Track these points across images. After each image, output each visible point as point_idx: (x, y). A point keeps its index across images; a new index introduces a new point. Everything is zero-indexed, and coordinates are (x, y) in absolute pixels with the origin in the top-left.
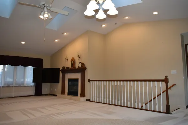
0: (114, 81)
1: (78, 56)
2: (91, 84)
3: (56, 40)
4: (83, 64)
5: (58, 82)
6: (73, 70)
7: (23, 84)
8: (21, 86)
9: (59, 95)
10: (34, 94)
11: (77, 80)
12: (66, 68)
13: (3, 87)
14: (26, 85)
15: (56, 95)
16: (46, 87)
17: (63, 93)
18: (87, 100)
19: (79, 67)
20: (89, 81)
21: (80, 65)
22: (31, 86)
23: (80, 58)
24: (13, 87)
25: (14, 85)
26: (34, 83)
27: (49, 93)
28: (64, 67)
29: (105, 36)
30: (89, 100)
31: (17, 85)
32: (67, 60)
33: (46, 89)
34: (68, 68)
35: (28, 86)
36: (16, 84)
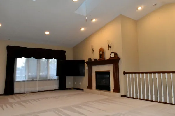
0: (164, 73)
1: (109, 45)
2: (127, 77)
3: (83, 29)
4: (116, 54)
5: (83, 75)
6: (102, 61)
7: (47, 77)
8: (45, 80)
9: (86, 89)
10: (58, 88)
11: (108, 73)
12: (93, 60)
13: (27, 81)
14: (50, 79)
15: (82, 90)
16: (69, 81)
17: (90, 87)
18: (122, 96)
19: (111, 57)
20: (125, 73)
21: (113, 55)
22: (55, 80)
23: (110, 47)
24: (37, 80)
25: (38, 79)
26: (57, 77)
27: (73, 87)
28: (90, 59)
29: (137, 22)
30: (125, 96)
31: (42, 79)
32: (94, 51)
33: (70, 83)
34: (95, 60)
35: (52, 80)
36: (40, 78)
